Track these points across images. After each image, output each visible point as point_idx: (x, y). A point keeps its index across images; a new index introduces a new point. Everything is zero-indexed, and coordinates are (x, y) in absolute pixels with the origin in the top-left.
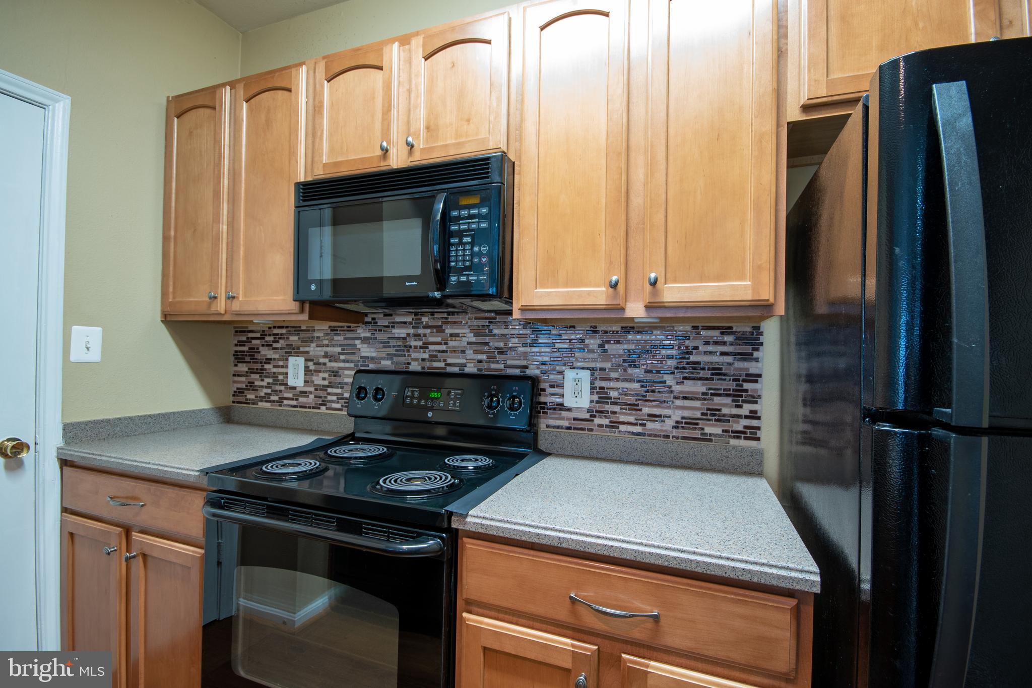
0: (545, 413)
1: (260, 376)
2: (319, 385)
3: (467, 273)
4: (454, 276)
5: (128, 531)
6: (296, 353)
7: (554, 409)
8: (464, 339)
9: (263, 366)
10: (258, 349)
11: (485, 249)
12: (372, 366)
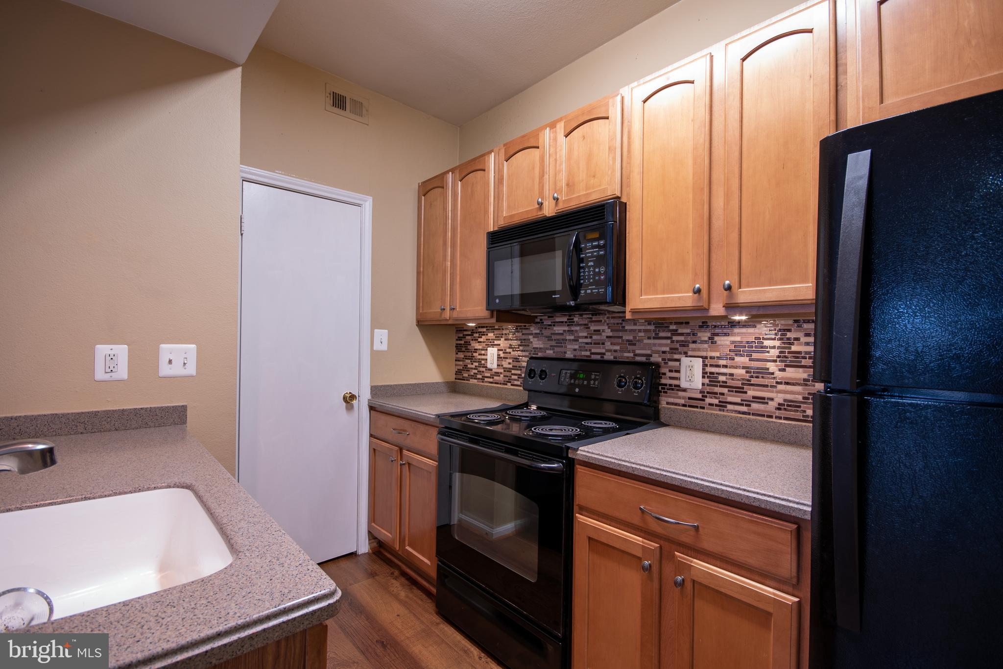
0: (664, 392)
1: (471, 361)
2: (506, 368)
3: (591, 287)
4: (583, 290)
5: (401, 450)
6: (491, 345)
7: (673, 389)
8: (603, 334)
9: (472, 354)
10: (469, 342)
11: (603, 270)
12: (540, 355)
